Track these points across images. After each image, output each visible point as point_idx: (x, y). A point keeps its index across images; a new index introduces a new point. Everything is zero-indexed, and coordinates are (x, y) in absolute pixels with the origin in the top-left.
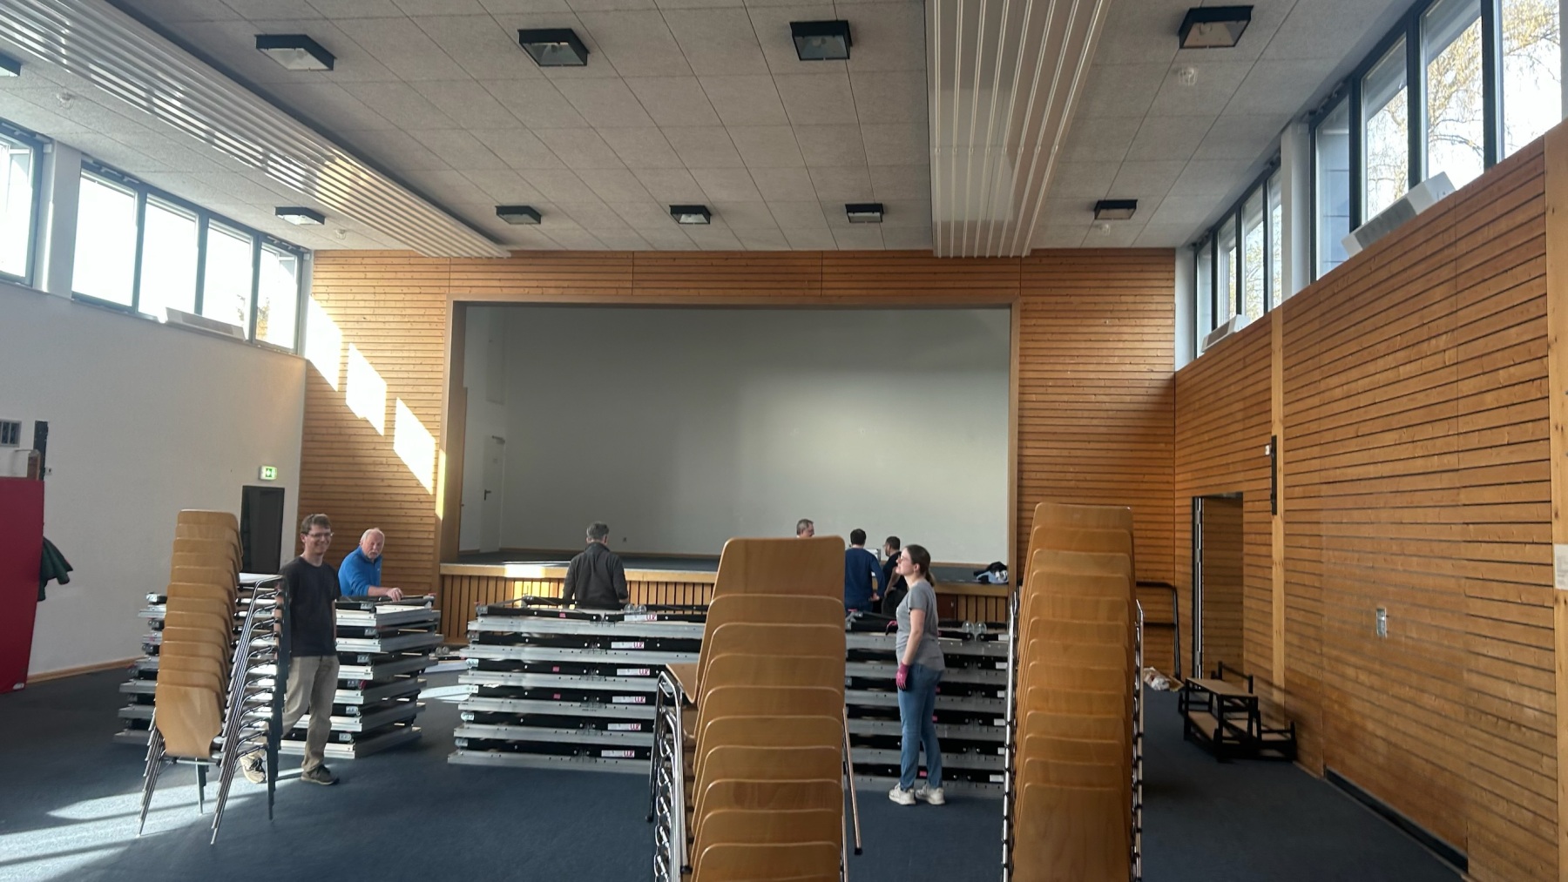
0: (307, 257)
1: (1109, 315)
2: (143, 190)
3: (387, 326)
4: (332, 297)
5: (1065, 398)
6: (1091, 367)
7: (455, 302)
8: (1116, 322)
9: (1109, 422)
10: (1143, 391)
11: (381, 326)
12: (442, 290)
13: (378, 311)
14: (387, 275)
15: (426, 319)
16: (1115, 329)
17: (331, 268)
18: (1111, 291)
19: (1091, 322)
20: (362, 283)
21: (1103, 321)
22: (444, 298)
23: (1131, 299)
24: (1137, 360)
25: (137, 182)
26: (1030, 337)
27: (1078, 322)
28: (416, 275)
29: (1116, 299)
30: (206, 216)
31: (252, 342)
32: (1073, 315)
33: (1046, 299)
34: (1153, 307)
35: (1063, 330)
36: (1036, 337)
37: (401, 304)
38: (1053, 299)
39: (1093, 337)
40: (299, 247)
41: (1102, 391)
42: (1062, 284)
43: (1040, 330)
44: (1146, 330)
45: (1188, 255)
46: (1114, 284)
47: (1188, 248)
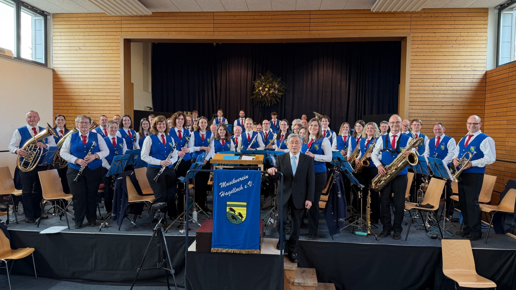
1: (454, 42)
3: (91, 52)
4: (63, 37)
5: (432, 84)
6: (446, 69)
7: (124, 39)
9: (453, 96)
10: (470, 80)
11: (88, 52)
12: (118, 33)
13: (86, 45)
14: (89, 26)
15: (110, 48)
16: (457, 50)
17: (61, 23)
18: (456, 30)
19: (446, 46)
20: (77, 30)
21: (452, 45)
22: (119, 37)
23: (466, 34)
24: (467, 65)
26: (414, 54)
27: (439, 46)
28: (105, 26)
29: (458, 34)
31: (18, 58)
32: (437, 42)
33: (424, 35)
34: (477, 38)
35: (431, 50)
36: (418, 54)
37: (97, 41)
38: (427, 35)
39: (446, 54)
41: (450, 80)
42: (431, 27)
43: (420, 50)
44: (473, 50)
45: (497, 11)
46: (457, 27)
47: (495, 8)
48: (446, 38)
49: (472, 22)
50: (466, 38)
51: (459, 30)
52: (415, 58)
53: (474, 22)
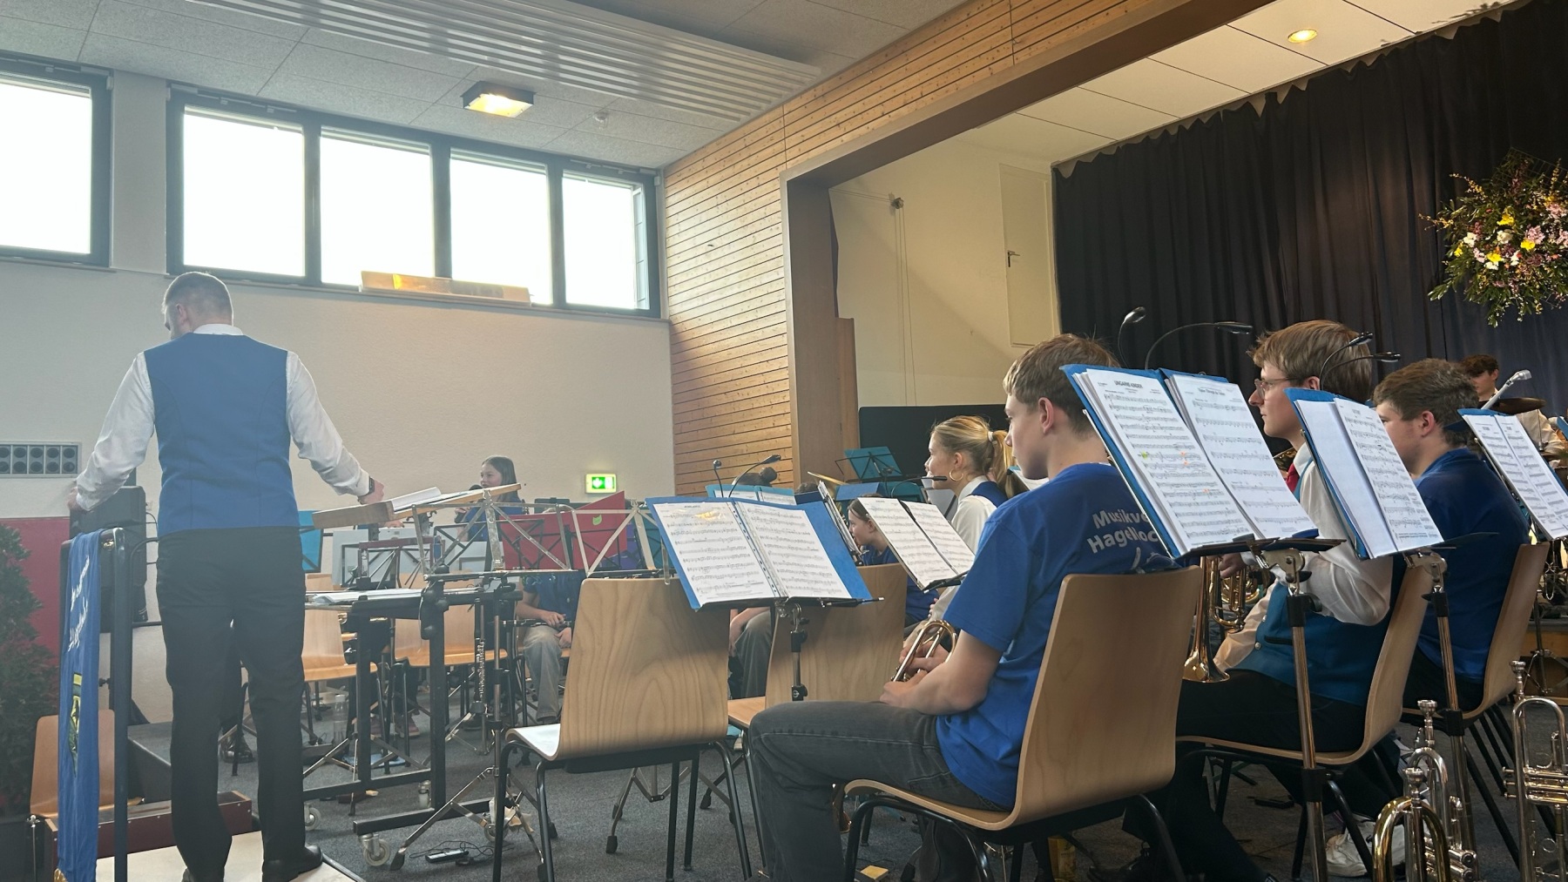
0: (657, 181)
2: (312, 122)
3: (732, 248)
4: (682, 227)
7: (790, 183)
11: (727, 250)
12: (777, 171)
13: (722, 230)
14: (726, 174)
17: (678, 187)
20: (705, 196)
25: (295, 111)
28: (753, 160)
30: (442, 147)
31: (560, 306)
37: (742, 212)
40: (638, 169)
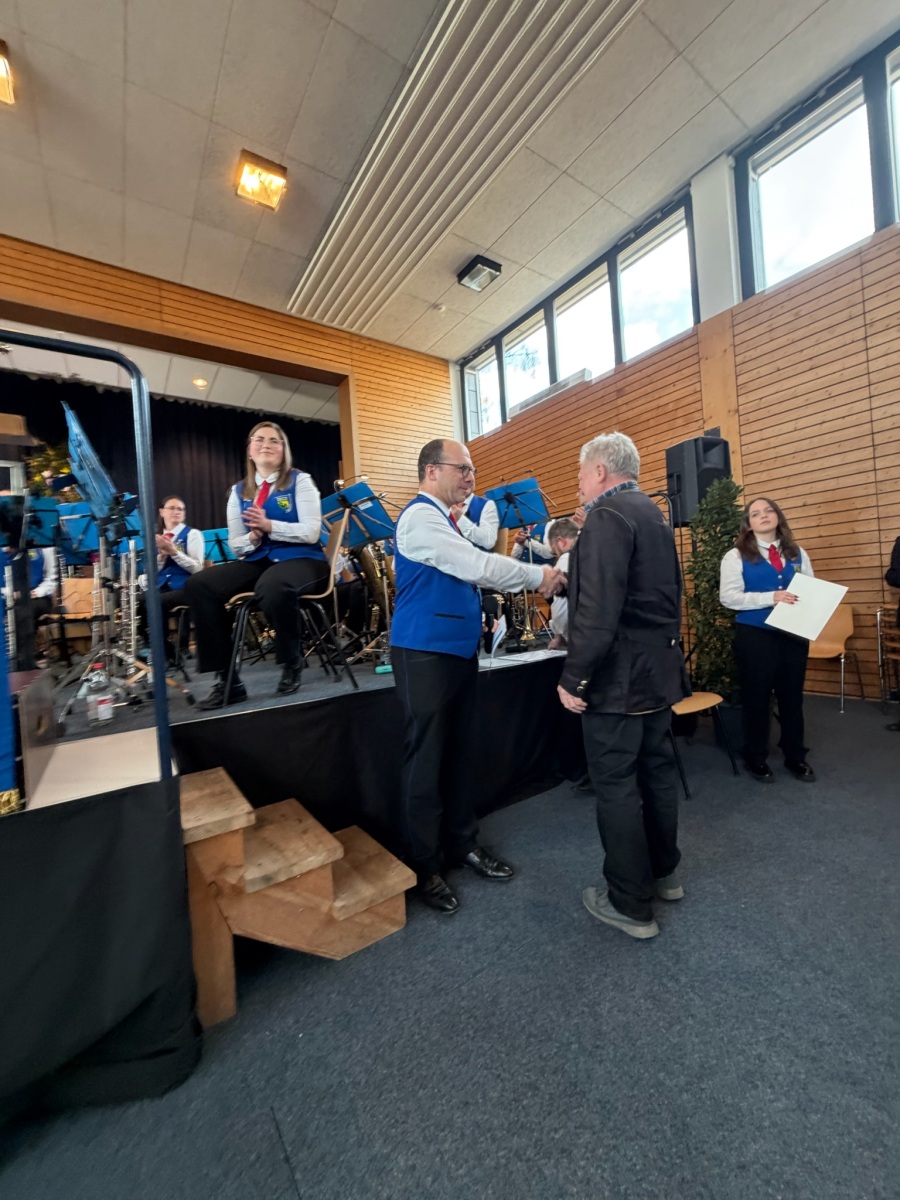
1: (412, 400)
5: (390, 459)
8: (418, 407)
16: (418, 412)
19: (400, 403)
21: (411, 404)
23: (425, 391)
26: (361, 407)
27: (395, 402)
29: (417, 390)
32: (391, 395)
33: (373, 380)
35: (385, 406)
36: (367, 408)
38: (377, 380)
39: (406, 415)
42: (382, 369)
43: (369, 403)
45: (458, 368)
46: (415, 378)
47: (456, 363)
48: (401, 392)
49: (431, 376)
50: (426, 397)
51: (417, 384)
52: (364, 413)
53: (434, 377)
